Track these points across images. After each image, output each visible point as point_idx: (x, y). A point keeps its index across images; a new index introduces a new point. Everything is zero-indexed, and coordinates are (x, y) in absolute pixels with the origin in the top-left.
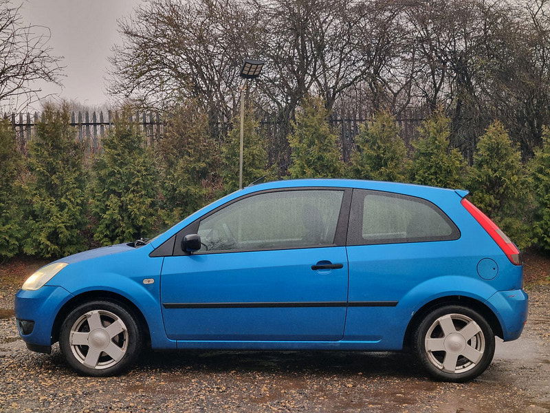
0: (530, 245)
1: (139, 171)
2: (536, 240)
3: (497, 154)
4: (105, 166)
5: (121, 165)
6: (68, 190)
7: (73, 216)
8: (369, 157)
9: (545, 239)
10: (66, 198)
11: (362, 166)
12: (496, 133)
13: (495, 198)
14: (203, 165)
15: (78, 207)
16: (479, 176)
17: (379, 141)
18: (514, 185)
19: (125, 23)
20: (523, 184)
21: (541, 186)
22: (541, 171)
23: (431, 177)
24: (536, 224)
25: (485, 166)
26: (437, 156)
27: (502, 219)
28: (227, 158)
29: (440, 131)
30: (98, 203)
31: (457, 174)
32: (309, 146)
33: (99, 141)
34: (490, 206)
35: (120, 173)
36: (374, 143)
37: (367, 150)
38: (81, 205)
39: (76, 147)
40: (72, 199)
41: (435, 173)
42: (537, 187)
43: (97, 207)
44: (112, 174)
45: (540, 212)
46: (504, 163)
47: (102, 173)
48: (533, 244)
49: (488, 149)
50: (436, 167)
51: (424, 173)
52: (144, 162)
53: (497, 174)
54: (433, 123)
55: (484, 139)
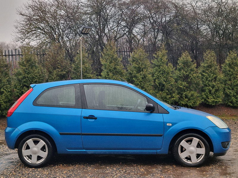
0: (201, 102)
1: (36, 76)
2: (203, 100)
3: (187, 65)
4: (20, 74)
5: (28, 73)
6: (4, 85)
7: (7, 97)
8: (135, 67)
9: (207, 100)
10: (3, 89)
11: (132, 71)
12: (186, 56)
13: (187, 83)
14: (65, 73)
15: (9, 93)
16: (180, 74)
17: (139, 61)
18: (194, 78)
19: (20, 10)
20: (197, 77)
21: (205, 78)
22: (204, 72)
23: (160, 75)
24: (203, 93)
25: (182, 70)
26: (163, 66)
27: (190, 92)
28: (74, 69)
29: (163, 56)
30: (18, 91)
31: (171, 74)
32: (110, 63)
33: (17, 63)
34: (185, 87)
35: (28, 77)
36: (137, 62)
37: (134, 65)
38: (10, 92)
39: (6, 66)
40: (6, 89)
41: (162, 74)
42: (202, 78)
43: (17, 92)
44: (24, 77)
45: (204, 89)
46: (190, 68)
47: (20, 77)
48: (202, 102)
49: (183, 63)
50: (163, 71)
51: (158, 74)
52: (38, 72)
53: (187, 73)
54: (160, 53)
55: (181, 59)
